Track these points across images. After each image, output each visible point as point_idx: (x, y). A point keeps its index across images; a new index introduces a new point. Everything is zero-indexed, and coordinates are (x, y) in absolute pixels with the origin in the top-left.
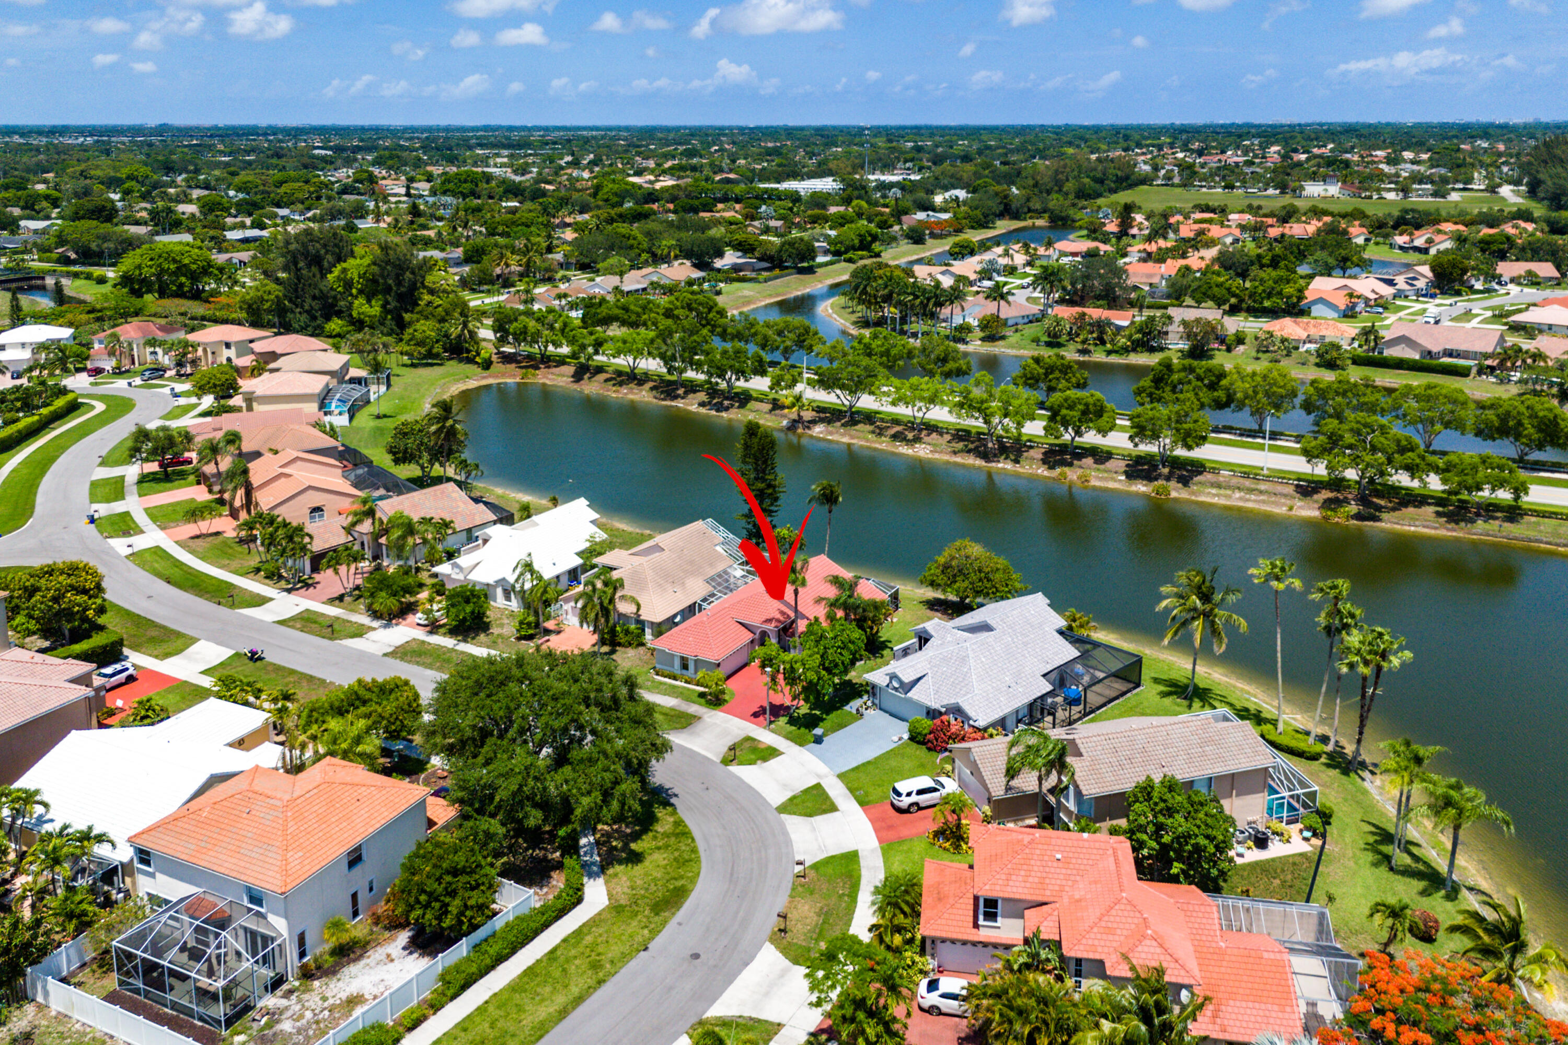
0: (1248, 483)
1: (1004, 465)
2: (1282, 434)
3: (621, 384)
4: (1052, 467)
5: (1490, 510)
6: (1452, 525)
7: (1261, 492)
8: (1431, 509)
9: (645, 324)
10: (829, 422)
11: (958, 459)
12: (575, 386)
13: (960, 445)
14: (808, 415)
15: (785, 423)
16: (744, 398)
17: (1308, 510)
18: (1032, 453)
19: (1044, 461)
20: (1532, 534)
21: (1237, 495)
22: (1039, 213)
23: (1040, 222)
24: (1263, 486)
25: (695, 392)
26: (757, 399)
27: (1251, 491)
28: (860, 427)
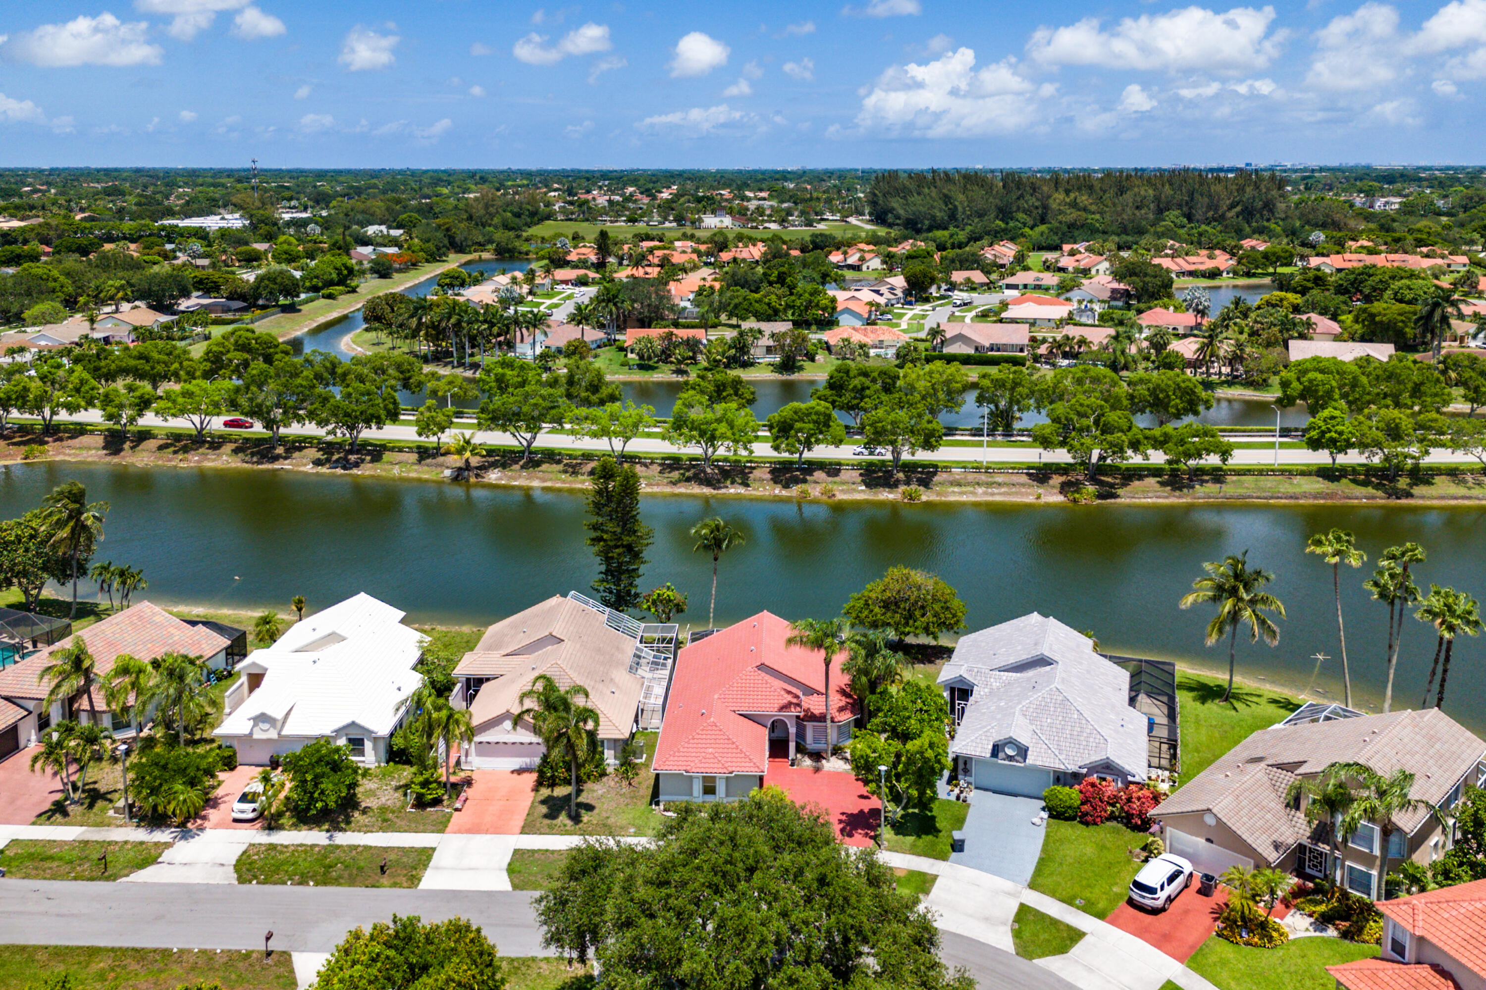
0: (983, 478)
1: (734, 490)
2: (957, 429)
3: (185, 450)
4: (786, 486)
5: (1198, 474)
6: (1177, 493)
7: (999, 485)
8: (1152, 481)
9: (176, 374)
10: (504, 466)
11: (681, 489)
12: (115, 460)
13: (676, 475)
14: (475, 461)
15: (448, 473)
16: (377, 451)
17: (1051, 496)
18: (757, 473)
19: (776, 481)
20: (1241, 491)
21: (980, 490)
22: (481, 246)
23: (486, 255)
24: (999, 479)
25: (300, 449)
26: (392, 450)
27: (989, 485)
28: (545, 467)
